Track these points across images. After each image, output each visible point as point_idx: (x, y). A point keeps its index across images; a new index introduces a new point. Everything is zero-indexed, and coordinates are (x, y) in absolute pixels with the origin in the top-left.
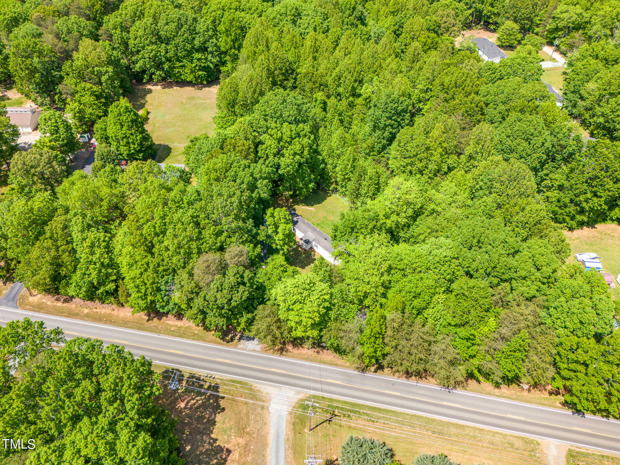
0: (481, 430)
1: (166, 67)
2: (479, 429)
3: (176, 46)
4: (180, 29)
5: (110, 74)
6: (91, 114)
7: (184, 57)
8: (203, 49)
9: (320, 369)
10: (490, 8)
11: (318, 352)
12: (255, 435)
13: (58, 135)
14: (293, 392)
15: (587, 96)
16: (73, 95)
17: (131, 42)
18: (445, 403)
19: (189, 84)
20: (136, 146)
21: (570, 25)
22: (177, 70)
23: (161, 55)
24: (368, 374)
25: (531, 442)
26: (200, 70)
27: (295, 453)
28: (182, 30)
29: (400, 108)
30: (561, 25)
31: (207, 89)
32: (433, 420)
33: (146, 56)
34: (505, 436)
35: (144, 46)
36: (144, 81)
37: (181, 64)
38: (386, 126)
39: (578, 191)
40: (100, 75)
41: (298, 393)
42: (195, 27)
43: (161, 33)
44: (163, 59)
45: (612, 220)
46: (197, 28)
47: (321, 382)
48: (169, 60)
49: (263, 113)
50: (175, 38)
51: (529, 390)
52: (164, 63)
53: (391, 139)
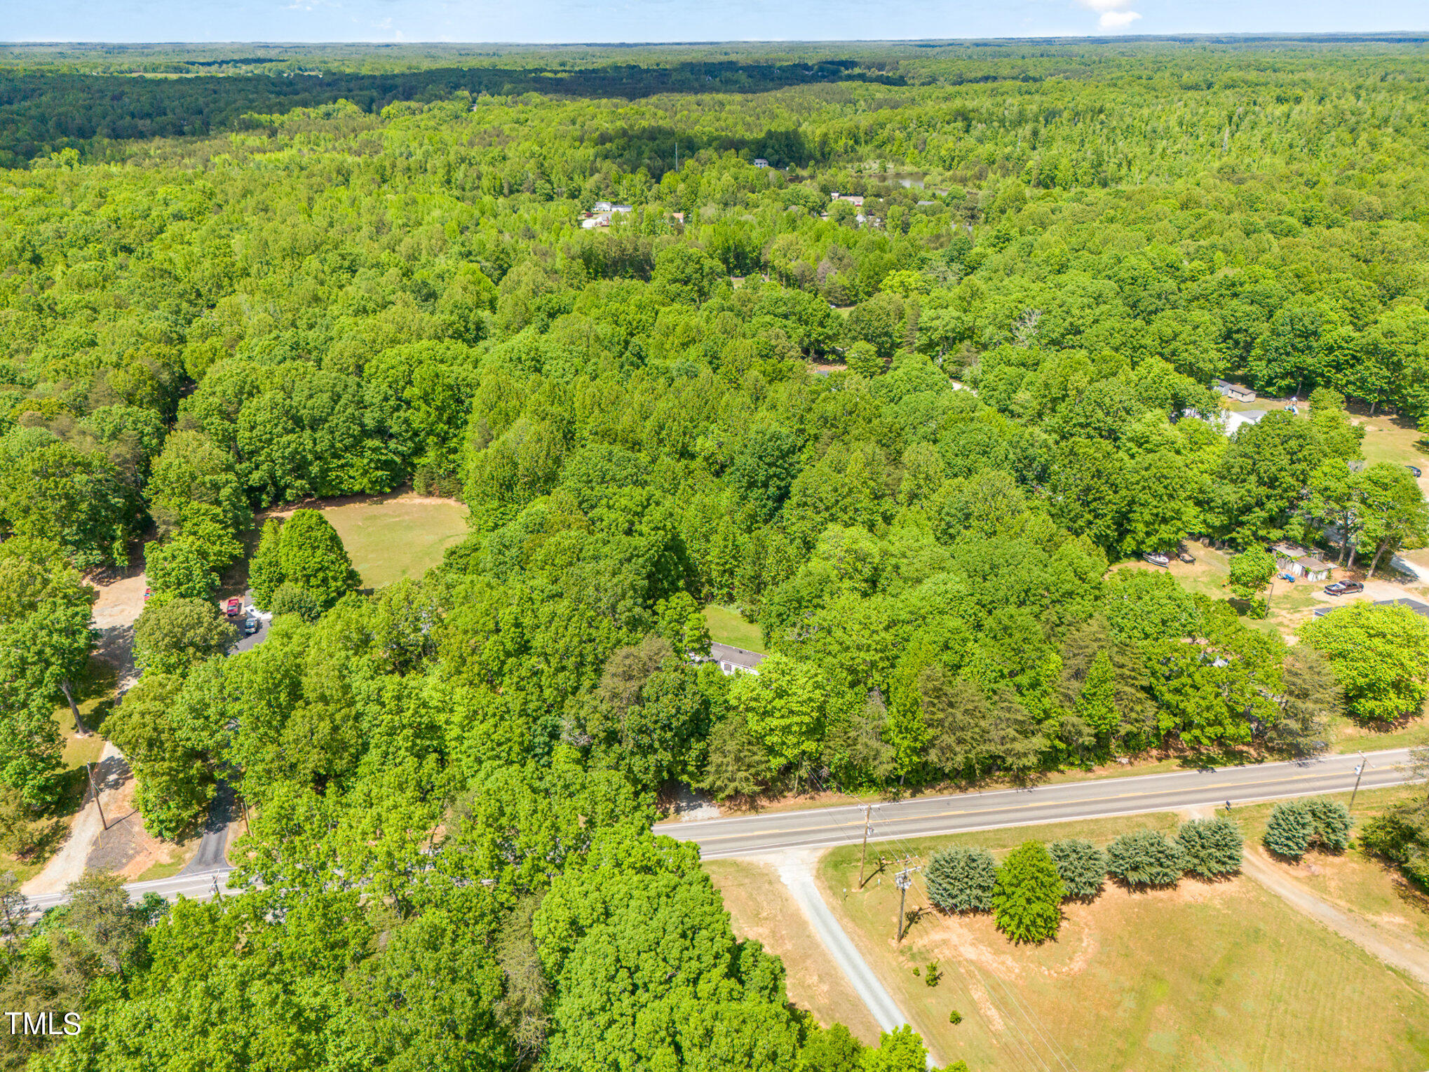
0: (1097, 821)
1: (314, 469)
2: (1092, 821)
3: (332, 432)
4: (336, 402)
5: (234, 485)
6: (219, 553)
7: (346, 449)
8: (382, 432)
9: (830, 814)
10: (820, 329)
11: (812, 798)
12: (780, 917)
13: (191, 584)
14: (807, 852)
15: (1021, 410)
16: (179, 524)
17: (243, 436)
18: (1031, 805)
19: (361, 496)
20: (339, 584)
21: (949, 334)
22: (333, 475)
23: (304, 450)
24: (903, 802)
25: (1166, 816)
26: (377, 469)
27: (854, 920)
28: (342, 402)
29: (785, 447)
30: (936, 336)
31: (391, 502)
32: (1028, 828)
33: (276, 455)
34: (1129, 818)
35: (271, 439)
36: (264, 505)
37: (343, 461)
38: (769, 478)
39: (1072, 514)
40: (216, 487)
41: (815, 849)
42: (362, 397)
43: (302, 411)
44: (310, 457)
45: (1126, 555)
46: (366, 398)
47: (841, 829)
48: (318, 457)
49: (584, 478)
50: (330, 418)
51: (1131, 763)
52: (311, 464)
53: (784, 495)
